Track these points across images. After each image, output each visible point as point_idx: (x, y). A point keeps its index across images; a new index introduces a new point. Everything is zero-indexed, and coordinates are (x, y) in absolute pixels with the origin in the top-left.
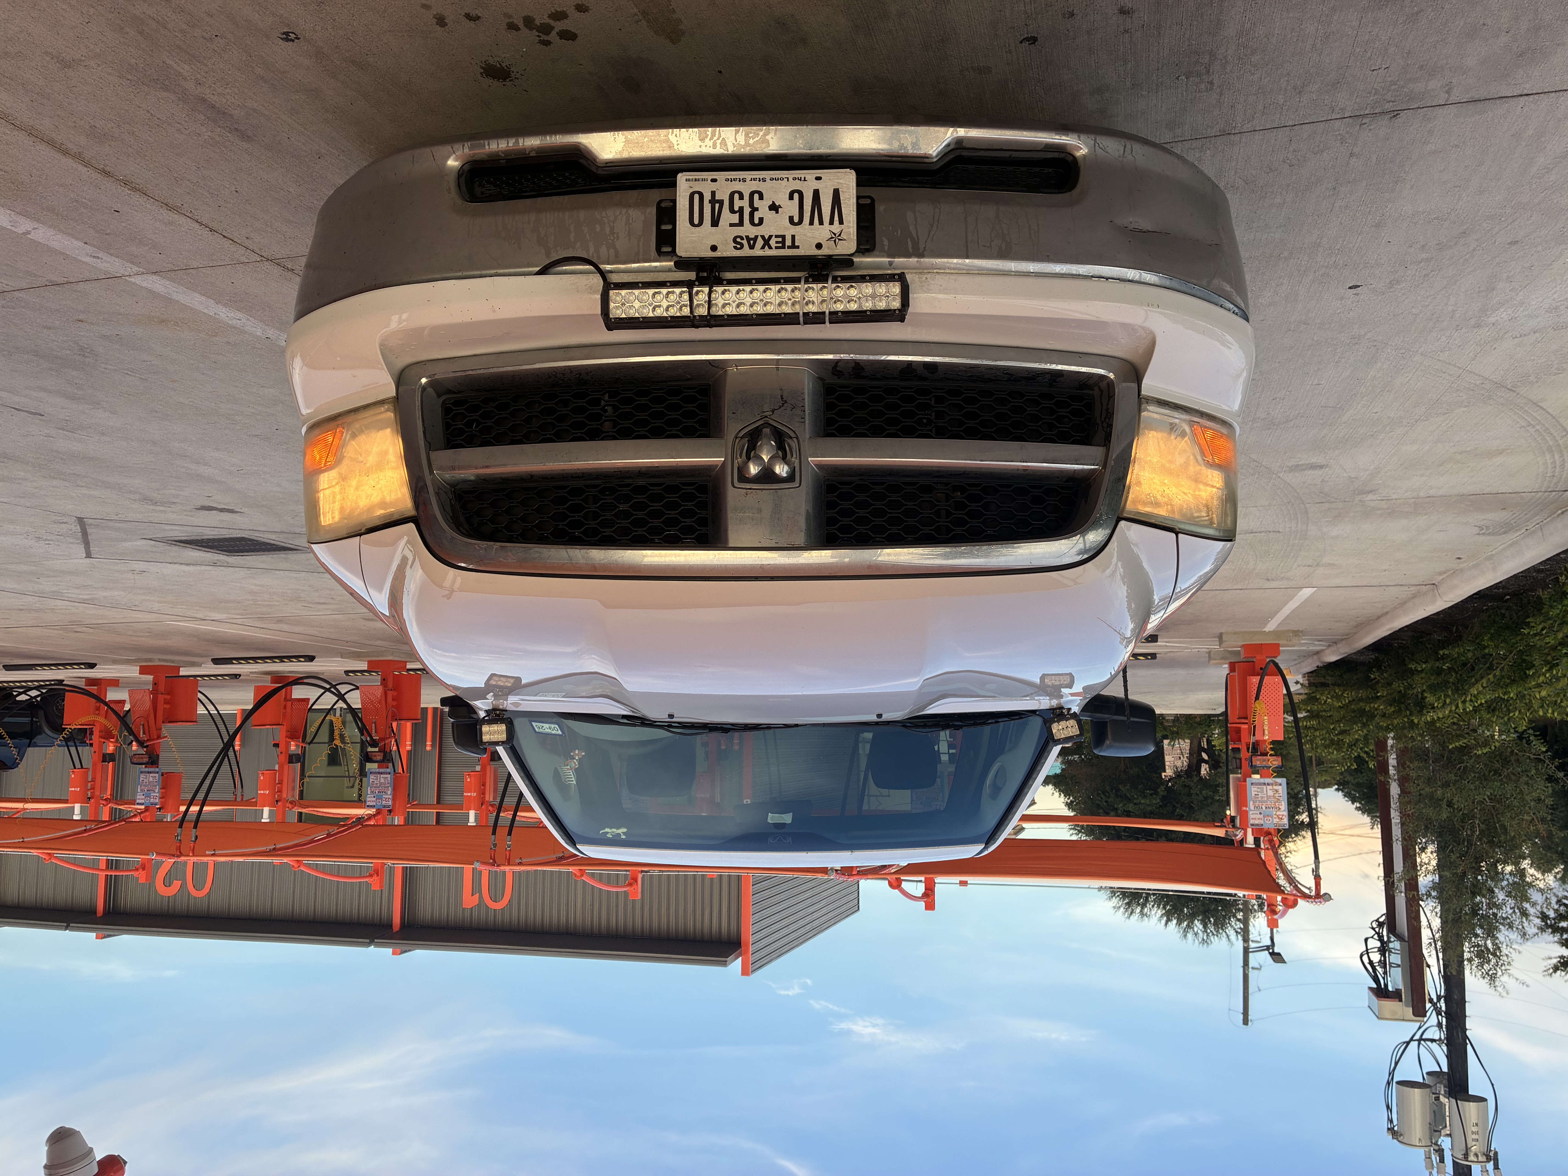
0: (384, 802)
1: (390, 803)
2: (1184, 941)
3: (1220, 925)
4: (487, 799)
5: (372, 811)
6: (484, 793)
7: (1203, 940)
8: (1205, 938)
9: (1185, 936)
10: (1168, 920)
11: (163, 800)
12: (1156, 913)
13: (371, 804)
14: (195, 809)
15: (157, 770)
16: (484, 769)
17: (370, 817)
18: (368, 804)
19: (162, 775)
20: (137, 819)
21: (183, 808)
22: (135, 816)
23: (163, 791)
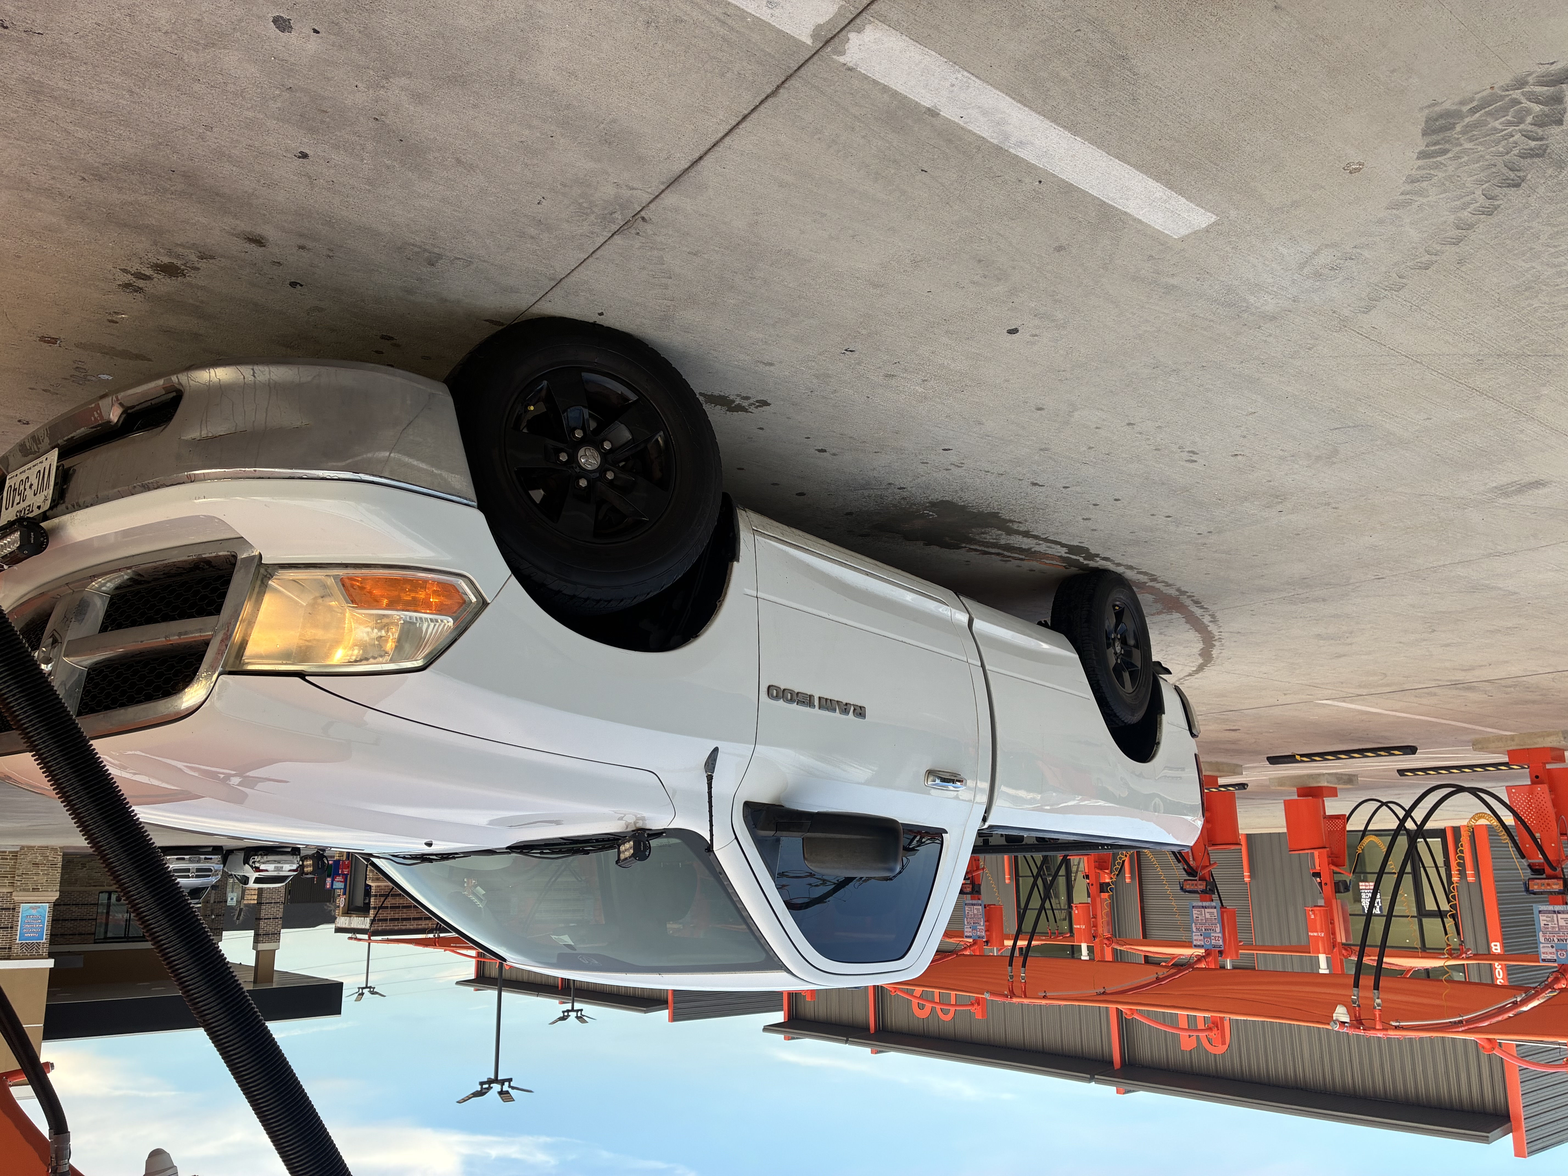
0: (1213, 942)
1: (1221, 943)
4: (1339, 940)
5: (1201, 952)
6: (1334, 933)
11: (988, 933)
13: (1199, 943)
14: (1022, 943)
15: (980, 902)
16: (1328, 903)
17: (1200, 959)
18: (1195, 943)
19: (985, 907)
20: (967, 953)
21: (1009, 943)
22: (965, 948)
23: (987, 924)
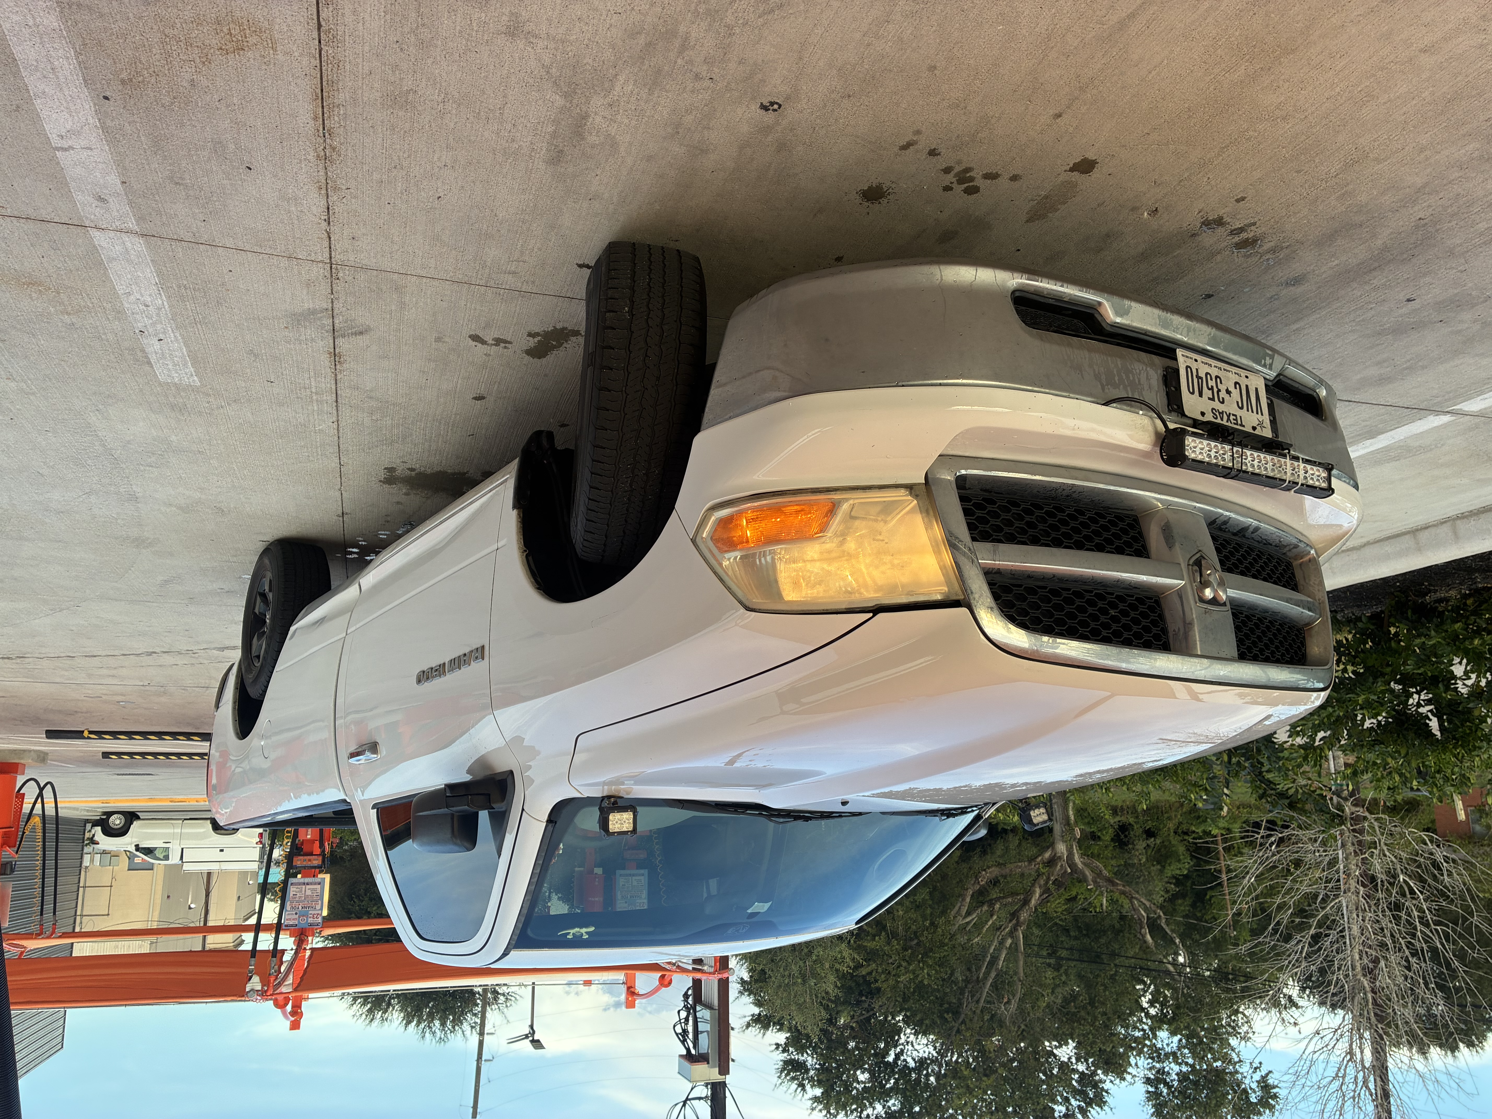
2: (422, 1042)
3: (457, 1021)
7: (441, 1038)
8: (443, 1036)
9: (423, 1037)
10: (408, 1023)
12: (396, 1016)
